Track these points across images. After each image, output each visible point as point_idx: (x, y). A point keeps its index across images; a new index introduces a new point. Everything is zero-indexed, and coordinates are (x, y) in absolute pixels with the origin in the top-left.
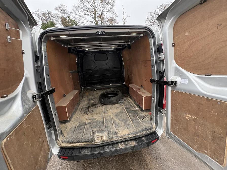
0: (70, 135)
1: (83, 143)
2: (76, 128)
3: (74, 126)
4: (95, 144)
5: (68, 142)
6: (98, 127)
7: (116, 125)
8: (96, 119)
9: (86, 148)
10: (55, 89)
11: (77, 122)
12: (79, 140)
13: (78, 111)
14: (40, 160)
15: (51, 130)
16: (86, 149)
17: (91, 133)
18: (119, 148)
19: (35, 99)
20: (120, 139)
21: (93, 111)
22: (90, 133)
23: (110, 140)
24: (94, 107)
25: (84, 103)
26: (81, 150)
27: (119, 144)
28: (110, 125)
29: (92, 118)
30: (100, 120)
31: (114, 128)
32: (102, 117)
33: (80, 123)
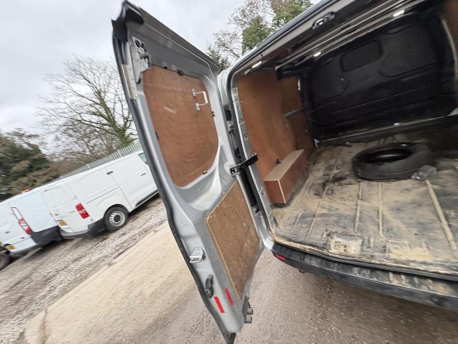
0: (288, 227)
1: (307, 247)
2: (298, 219)
3: (295, 215)
4: (330, 254)
5: (283, 237)
6: (340, 227)
7: (389, 231)
8: (337, 209)
9: (312, 255)
10: (256, 155)
11: (300, 209)
12: (301, 240)
13: (303, 189)
14: (246, 248)
15: (259, 214)
16: (313, 258)
17: (323, 233)
18: (388, 283)
19: (233, 173)
20: (395, 265)
21: (335, 192)
22: (321, 233)
23: (366, 258)
24: (337, 184)
25: (317, 174)
26: (304, 256)
27: (391, 275)
28: (371, 228)
29: (329, 206)
30: (347, 213)
31: (382, 238)
32: (354, 207)
33: (306, 212)
